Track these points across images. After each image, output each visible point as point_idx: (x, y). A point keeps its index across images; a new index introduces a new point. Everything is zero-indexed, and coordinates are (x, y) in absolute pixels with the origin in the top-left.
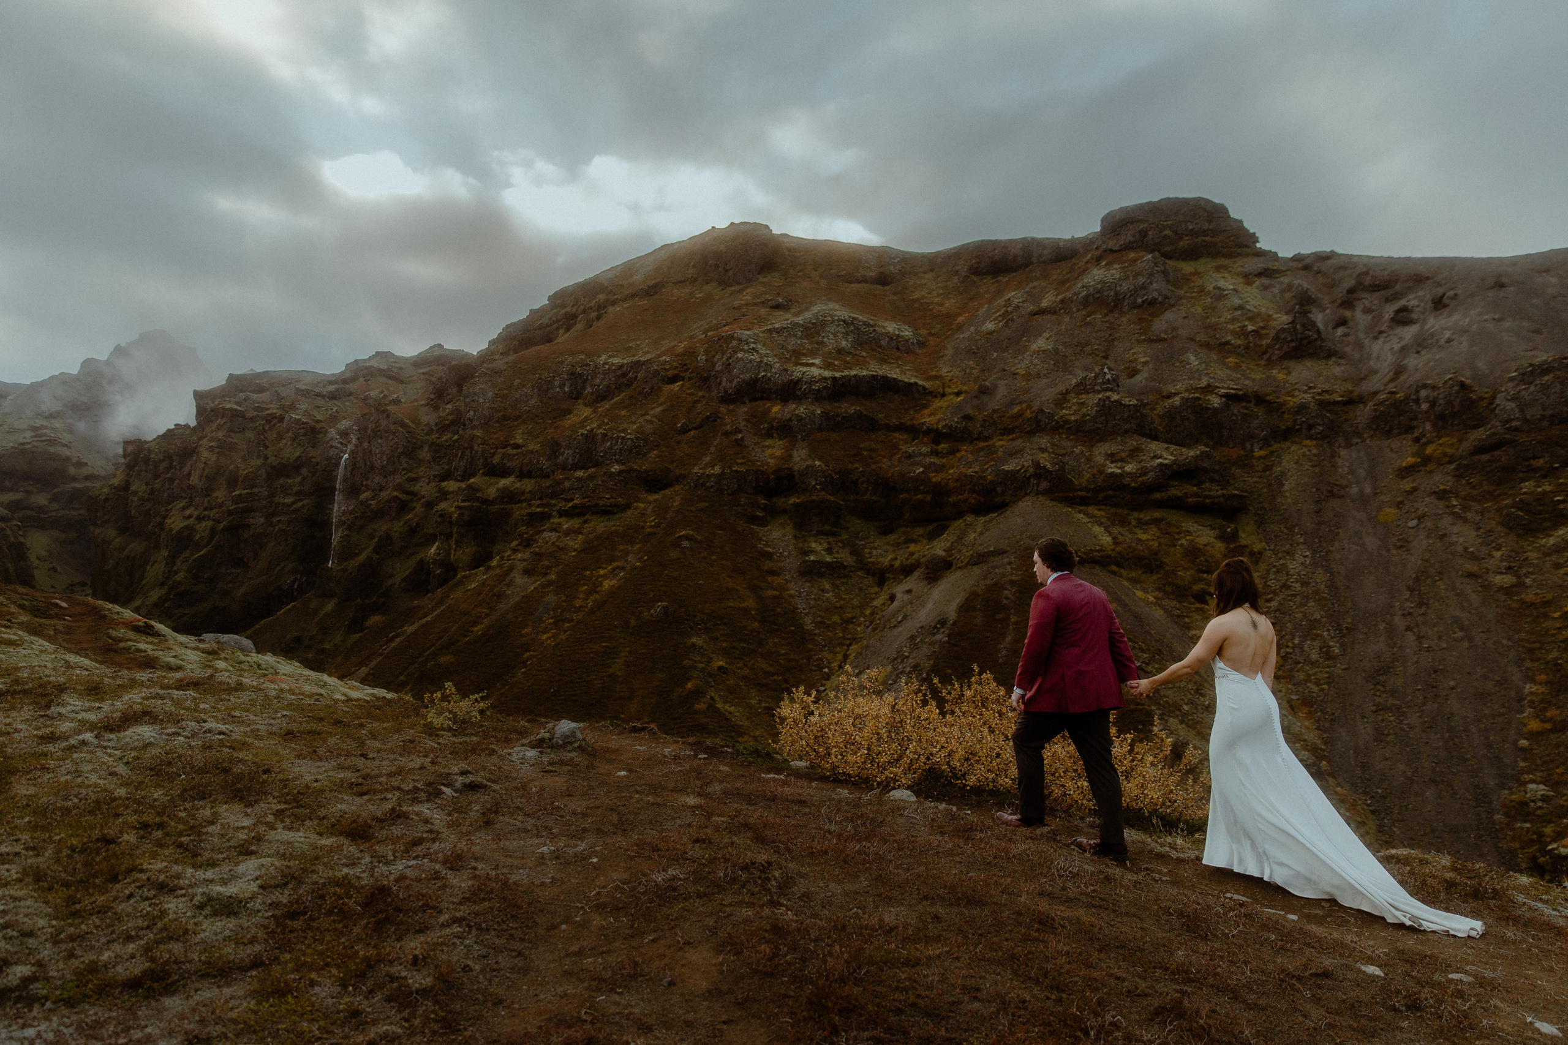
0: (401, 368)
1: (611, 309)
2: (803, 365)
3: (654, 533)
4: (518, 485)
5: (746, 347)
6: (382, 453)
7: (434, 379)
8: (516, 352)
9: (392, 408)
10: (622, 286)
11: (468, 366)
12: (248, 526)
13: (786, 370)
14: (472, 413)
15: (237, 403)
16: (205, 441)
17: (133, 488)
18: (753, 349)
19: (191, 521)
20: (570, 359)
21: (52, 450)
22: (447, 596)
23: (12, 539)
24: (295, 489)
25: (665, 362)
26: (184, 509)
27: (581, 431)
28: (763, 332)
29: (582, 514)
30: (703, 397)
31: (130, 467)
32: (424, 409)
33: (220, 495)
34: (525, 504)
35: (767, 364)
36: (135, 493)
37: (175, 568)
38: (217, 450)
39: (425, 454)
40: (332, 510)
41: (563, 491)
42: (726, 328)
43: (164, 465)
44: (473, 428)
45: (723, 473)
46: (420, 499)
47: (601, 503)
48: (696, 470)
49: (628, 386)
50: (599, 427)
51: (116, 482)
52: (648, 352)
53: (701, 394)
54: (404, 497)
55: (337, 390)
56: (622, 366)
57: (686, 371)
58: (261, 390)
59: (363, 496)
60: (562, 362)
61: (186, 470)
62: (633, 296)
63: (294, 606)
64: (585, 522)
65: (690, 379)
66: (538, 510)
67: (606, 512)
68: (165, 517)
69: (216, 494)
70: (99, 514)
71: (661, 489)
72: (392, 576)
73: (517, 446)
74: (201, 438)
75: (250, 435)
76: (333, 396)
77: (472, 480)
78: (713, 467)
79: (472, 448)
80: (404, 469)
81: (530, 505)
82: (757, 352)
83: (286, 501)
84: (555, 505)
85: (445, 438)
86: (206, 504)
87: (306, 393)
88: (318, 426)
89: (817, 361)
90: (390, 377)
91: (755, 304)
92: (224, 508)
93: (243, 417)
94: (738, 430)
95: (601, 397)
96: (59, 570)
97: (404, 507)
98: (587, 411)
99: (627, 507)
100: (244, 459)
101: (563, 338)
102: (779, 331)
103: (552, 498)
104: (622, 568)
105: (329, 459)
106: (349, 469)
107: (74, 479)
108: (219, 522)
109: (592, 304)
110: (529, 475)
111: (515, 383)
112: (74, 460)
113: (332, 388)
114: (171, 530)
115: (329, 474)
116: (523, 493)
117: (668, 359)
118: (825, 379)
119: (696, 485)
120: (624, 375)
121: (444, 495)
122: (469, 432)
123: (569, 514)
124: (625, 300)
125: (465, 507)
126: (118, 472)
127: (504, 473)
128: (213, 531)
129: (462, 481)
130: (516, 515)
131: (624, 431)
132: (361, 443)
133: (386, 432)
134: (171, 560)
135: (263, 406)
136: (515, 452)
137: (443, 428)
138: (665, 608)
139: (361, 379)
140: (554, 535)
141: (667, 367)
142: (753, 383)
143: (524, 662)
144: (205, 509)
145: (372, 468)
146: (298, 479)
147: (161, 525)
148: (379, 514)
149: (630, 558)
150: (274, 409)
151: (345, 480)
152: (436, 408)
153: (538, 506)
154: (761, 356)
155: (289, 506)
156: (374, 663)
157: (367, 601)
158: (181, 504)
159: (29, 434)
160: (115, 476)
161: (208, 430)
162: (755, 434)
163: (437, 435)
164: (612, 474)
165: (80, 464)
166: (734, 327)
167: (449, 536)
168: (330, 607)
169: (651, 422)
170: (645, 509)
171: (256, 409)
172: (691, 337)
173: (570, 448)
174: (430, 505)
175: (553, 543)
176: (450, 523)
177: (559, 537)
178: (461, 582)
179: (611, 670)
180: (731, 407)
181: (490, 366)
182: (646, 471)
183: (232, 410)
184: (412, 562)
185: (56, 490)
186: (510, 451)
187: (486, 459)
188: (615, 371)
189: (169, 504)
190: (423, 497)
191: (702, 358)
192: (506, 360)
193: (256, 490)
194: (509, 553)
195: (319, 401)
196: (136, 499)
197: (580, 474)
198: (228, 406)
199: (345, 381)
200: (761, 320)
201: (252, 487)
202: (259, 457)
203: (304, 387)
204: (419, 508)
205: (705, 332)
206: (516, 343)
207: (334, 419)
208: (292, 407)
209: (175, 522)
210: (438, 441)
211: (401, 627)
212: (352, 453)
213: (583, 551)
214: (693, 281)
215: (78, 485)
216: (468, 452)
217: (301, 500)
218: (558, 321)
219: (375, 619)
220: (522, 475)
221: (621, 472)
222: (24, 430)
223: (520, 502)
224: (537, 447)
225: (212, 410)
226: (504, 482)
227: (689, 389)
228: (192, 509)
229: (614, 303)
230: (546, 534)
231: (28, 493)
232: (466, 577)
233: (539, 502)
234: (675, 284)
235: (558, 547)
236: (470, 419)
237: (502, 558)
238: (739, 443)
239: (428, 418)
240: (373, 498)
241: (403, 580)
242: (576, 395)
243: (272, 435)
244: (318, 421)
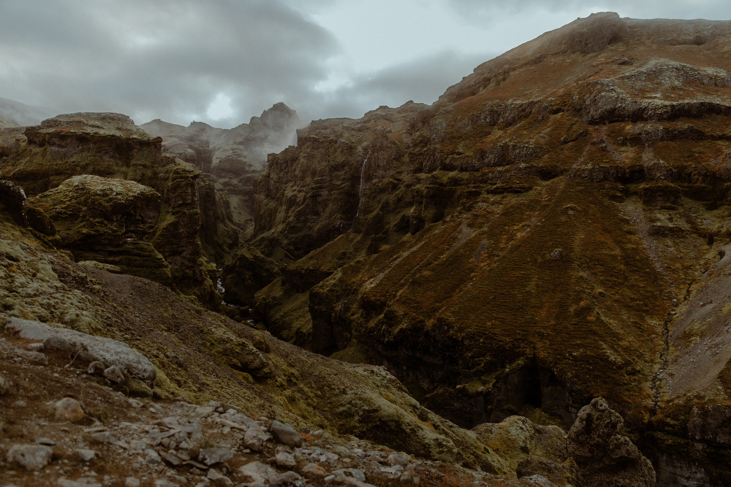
0: (392, 114)
1: (512, 73)
2: (646, 98)
3: (548, 205)
4: (460, 175)
5: (607, 89)
6: (384, 159)
7: (408, 120)
8: (454, 102)
9: (389, 135)
10: (519, 59)
11: (428, 111)
12: (321, 195)
13: (636, 102)
14: (434, 135)
15: (316, 135)
16: (302, 154)
17: (271, 176)
18: (612, 89)
19: (295, 192)
20: (490, 103)
21: (239, 159)
22: (423, 237)
23: (225, 199)
24: (342, 177)
25: (552, 101)
26: (292, 186)
27: (499, 144)
28: (618, 79)
29: (502, 193)
30: (577, 121)
31: (270, 166)
32: (405, 135)
33: (308, 180)
34: (463, 187)
35: (622, 99)
36: (272, 179)
37: (289, 215)
38: (307, 158)
39: (406, 159)
40: (359, 188)
41: (488, 179)
42: (591, 78)
43: (284, 165)
44: (435, 144)
45: (593, 168)
46: (403, 183)
47: (514, 186)
48: (574, 166)
49: (526, 117)
50: (510, 141)
51: (264, 173)
52: (538, 96)
53: (575, 119)
54: (395, 182)
55: (362, 126)
56: (522, 105)
57: (565, 106)
58: (326, 128)
59: (374, 181)
60: (486, 105)
61: (293, 168)
62: (526, 64)
63: (342, 237)
64: (503, 197)
65: (568, 111)
66: (474, 190)
67: (517, 192)
68: (284, 191)
69: (306, 180)
70: (258, 188)
71: (551, 178)
72: (389, 223)
73: (459, 154)
74: (300, 152)
75: (322, 150)
76: (360, 130)
77: (434, 173)
78: (586, 164)
79: (434, 155)
80: (395, 167)
81: (468, 187)
82: (615, 91)
83: (338, 183)
84: (482, 187)
85: (417, 150)
86: (302, 185)
87: (347, 128)
88: (353, 145)
89: (658, 95)
90: (386, 119)
91: (607, 63)
92: (310, 186)
93: (318, 141)
94: (602, 141)
95: (509, 124)
96: (242, 213)
97: (395, 187)
98: (500, 133)
99: (530, 188)
100: (319, 162)
101: (482, 92)
102: (628, 78)
103: (481, 183)
104: (529, 226)
105: (358, 162)
106: (367, 167)
107: (248, 172)
108: (308, 193)
109: (501, 71)
110: (466, 170)
111: (458, 118)
112: (248, 164)
113: (359, 126)
114: (287, 196)
115: (357, 170)
116: (463, 180)
117: (553, 99)
118: (666, 106)
119: (574, 176)
120: (524, 110)
121: (419, 181)
122: (432, 146)
123: (494, 192)
124: (521, 67)
125: (430, 188)
126: (266, 169)
127: (452, 168)
128: (305, 199)
129: (428, 173)
130: (459, 192)
131: (527, 143)
132: (373, 153)
133: (386, 147)
134: (287, 211)
135: (327, 136)
136: (458, 156)
137: (415, 145)
138: (561, 252)
139: (373, 121)
140: (485, 205)
141: (553, 104)
142: (612, 111)
143: (472, 279)
144: (302, 187)
145: (379, 166)
146: (343, 172)
147: (283, 194)
148: (382, 191)
149: (533, 220)
150: (332, 137)
151: (365, 173)
152: (411, 134)
153: (473, 187)
154: (618, 94)
155: (339, 186)
156: (387, 272)
157: (377, 236)
158: (291, 184)
159: (231, 152)
160: (264, 171)
161: (303, 148)
162: (614, 144)
163: (412, 149)
164: (520, 169)
165: (250, 166)
166: (597, 77)
167: (421, 203)
168: (359, 238)
169: (544, 138)
170: (541, 190)
171: (324, 137)
172: (566, 86)
173: (492, 154)
174: (408, 186)
175: (485, 209)
176: (422, 196)
177: (488, 206)
178: (429, 229)
179: (528, 289)
180: (597, 127)
181: (444, 109)
182: (541, 167)
183: (313, 138)
184: (399, 217)
185: (242, 177)
186: (456, 156)
187: (442, 160)
188: (517, 108)
189: (286, 184)
190: (405, 182)
191: (576, 97)
192: (453, 105)
193: (324, 178)
194: (456, 214)
195: (353, 132)
196: (272, 181)
197: (500, 169)
198: (312, 136)
199: (365, 122)
200: (614, 72)
201: (322, 176)
202: (326, 161)
203: (346, 125)
204: (403, 188)
205: (576, 81)
206: (455, 97)
207: (360, 142)
208: (341, 136)
209: (289, 193)
210: (413, 152)
211: (398, 252)
212: (369, 158)
213: (503, 214)
214: (564, 52)
215: (249, 175)
216: (432, 157)
217: (344, 183)
218: (479, 83)
219: (385, 247)
220: (462, 170)
221: (526, 168)
222: (229, 150)
223: (460, 185)
224: (471, 154)
225: (305, 139)
226: (452, 174)
227: (567, 117)
228: (296, 186)
229: (514, 69)
230: (480, 204)
231: (230, 178)
232: (433, 226)
233: (473, 185)
234: (552, 55)
235: (488, 212)
236: (434, 139)
237: (453, 217)
238: (604, 149)
239: (407, 140)
240: (379, 182)
241: (394, 226)
242: (493, 124)
243: (332, 150)
244: (354, 143)
